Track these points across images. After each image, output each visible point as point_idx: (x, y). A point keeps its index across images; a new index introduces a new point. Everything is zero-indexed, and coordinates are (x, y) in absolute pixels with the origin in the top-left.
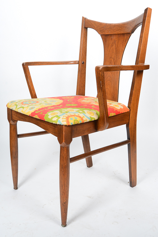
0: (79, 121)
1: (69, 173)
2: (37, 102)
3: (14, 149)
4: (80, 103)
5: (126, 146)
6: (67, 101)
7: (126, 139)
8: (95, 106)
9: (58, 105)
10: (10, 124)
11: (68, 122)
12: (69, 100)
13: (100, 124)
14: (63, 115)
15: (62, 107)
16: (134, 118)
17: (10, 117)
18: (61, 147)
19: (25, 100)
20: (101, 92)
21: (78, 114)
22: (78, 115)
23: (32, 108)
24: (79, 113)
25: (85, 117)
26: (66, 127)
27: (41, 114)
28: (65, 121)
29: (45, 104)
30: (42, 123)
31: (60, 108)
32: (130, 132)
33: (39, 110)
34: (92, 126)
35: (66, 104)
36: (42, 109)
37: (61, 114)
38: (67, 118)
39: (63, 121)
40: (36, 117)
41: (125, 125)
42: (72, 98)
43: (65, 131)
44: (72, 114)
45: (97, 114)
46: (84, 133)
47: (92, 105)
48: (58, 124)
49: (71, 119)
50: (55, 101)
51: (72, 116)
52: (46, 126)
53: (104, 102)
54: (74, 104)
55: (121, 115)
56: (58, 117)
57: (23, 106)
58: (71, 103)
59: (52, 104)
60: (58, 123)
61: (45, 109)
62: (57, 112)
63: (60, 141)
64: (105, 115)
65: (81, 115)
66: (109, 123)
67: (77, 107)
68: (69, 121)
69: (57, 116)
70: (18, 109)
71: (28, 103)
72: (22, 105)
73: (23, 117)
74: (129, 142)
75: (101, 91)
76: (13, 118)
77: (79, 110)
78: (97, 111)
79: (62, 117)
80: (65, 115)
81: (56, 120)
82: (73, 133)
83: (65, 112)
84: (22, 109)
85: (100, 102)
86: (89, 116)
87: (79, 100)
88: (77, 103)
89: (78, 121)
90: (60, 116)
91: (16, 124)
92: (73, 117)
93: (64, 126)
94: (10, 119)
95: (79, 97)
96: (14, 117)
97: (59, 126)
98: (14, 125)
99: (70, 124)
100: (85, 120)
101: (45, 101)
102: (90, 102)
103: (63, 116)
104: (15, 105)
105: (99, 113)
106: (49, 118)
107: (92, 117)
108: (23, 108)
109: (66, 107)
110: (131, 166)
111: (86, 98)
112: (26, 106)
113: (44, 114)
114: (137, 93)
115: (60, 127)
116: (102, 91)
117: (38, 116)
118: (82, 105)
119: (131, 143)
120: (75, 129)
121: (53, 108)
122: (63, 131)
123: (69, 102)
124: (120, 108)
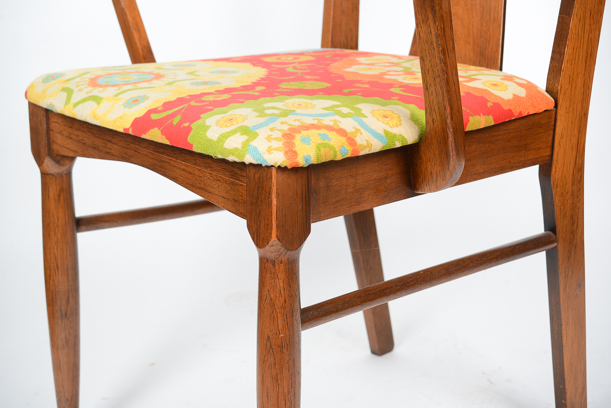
0: (339, 149)
1: (299, 373)
2: (158, 77)
3: (61, 279)
4: (341, 77)
5: (539, 260)
6: (283, 72)
7: (537, 228)
8: (406, 88)
9: (245, 88)
10: (44, 175)
11: (290, 151)
12: (295, 68)
13: (429, 162)
14: (271, 125)
15: (263, 94)
16: (575, 141)
17: (44, 141)
18: (263, 261)
19: (103, 69)
20: (431, 22)
21: (335, 121)
22: (331, 124)
23: (136, 101)
24: (337, 118)
25: (362, 130)
26: (283, 176)
27: (175, 123)
28: (277, 149)
29: (192, 84)
30: (181, 164)
31: (255, 98)
32: (557, 200)
33: (167, 105)
34: (391, 172)
35: (281, 82)
36: (180, 101)
37: (262, 120)
38: (289, 137)
39: (270, 150)
40: (155, 135)
41: (535, 169)
42: (303, 59)
43: (278, 194)
44: (309, 121)
45: (414, 119)
46: (358, 203)
47: (391, 85)
48: (251, 164)
49: (304, 140)
50: (234, 72)
51: (307, 128)
52: (197, 173)
53: (445, 64)
54: (316, 80)
55: (517, 124)
56: (249, 132)
57: (96, 92)
58: (300, 79)
59: (219, 83)
60: (248, 159)
61: (193, 103)
62: (244, 113)
63: (259, 237)
64: (449, 121)
65: (348, 125)
66: (467, 161)
67: (327, 92)
68: (296, 149)
69: (245, 130)
70: (75, 105)
71: (117, 79)
72: (90, 88)
73: (98, 142)
74: (552, 242)
75: (431, 16)
76: (55, 147)
77: (339, 103)
78: (413, 107)
79: (263, 133)
80: (276, 124)
81: (239, 146)
82: (312, 202)
83: (276, 112)
84: (91, 105)
85: (428, 65)
86: (380, 126)
87: (335, 67)
88: (326, 76)
89: (332, 148)
90: (256, 127)
91: (69, 175)
92: (313, 131)
93: (274, 171)
94: (44, 150)
95: (336, 55)
96: (61, 143)
97: (253, 170)
98: (60, 175)
99: (302, 163)
100: (365, 143)
101: (192, 73)
102: (385, 74)
103: (272, 130)
104: (64, 89)
105: (421, 114)
106: (210, 140)
107: (396, 131)
108: (97, 100)
109: (282, 93)
110: (562, 346)
111: (362, 60)
112: (111, 91)
113: (186, 125)
114: (587, 27)
115: (257, 176)
116: (434, 17)
117: (163, 133)
118: (350, 83)
119: (561, 246)
120: (322, 183)
121: (226, 96)
122: (270, 194)
123: (293, 74)
124: (510, 97)
